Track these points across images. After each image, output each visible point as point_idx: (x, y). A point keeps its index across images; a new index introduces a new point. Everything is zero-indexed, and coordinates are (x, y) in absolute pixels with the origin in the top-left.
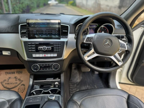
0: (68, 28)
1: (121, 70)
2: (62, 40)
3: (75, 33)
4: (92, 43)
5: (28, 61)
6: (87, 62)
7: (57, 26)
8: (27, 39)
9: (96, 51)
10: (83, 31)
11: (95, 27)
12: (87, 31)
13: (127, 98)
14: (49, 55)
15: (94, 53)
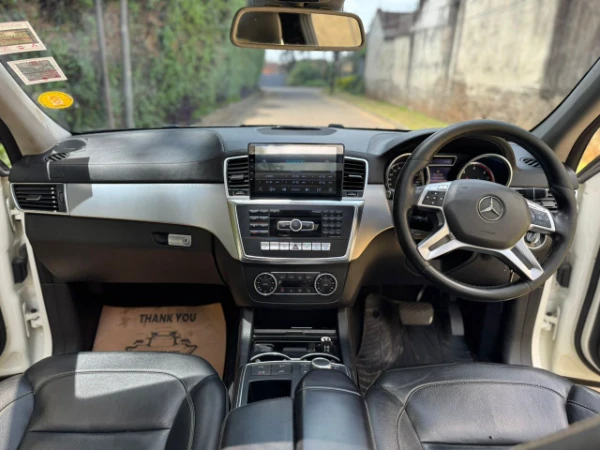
0: (364, 167)
1: (553, 325)
2: (346, 201)
3: (384, 183)
4: (441, 208)
5: (247, 264)
6: (427, 264)
7: (333, 167)
8: (245, 200)
9: (457, 232)
10: (414, 173)
11: (449, 164)
12: (423, 178)
13: (565, 394)
14: (306, 247)
15: (448, 238)
